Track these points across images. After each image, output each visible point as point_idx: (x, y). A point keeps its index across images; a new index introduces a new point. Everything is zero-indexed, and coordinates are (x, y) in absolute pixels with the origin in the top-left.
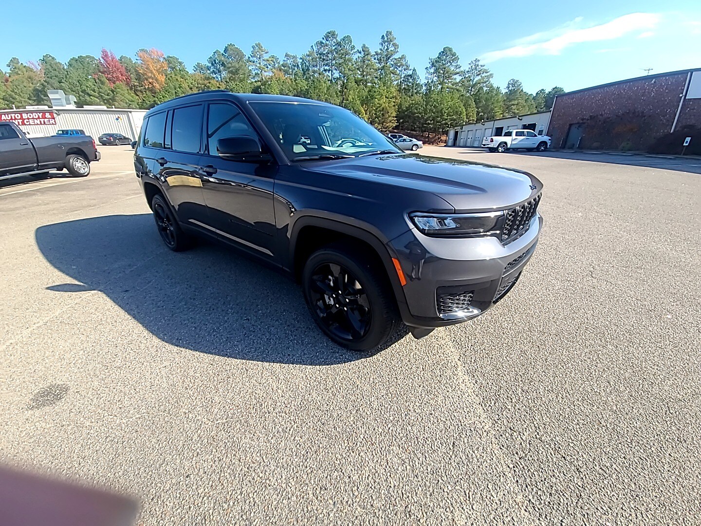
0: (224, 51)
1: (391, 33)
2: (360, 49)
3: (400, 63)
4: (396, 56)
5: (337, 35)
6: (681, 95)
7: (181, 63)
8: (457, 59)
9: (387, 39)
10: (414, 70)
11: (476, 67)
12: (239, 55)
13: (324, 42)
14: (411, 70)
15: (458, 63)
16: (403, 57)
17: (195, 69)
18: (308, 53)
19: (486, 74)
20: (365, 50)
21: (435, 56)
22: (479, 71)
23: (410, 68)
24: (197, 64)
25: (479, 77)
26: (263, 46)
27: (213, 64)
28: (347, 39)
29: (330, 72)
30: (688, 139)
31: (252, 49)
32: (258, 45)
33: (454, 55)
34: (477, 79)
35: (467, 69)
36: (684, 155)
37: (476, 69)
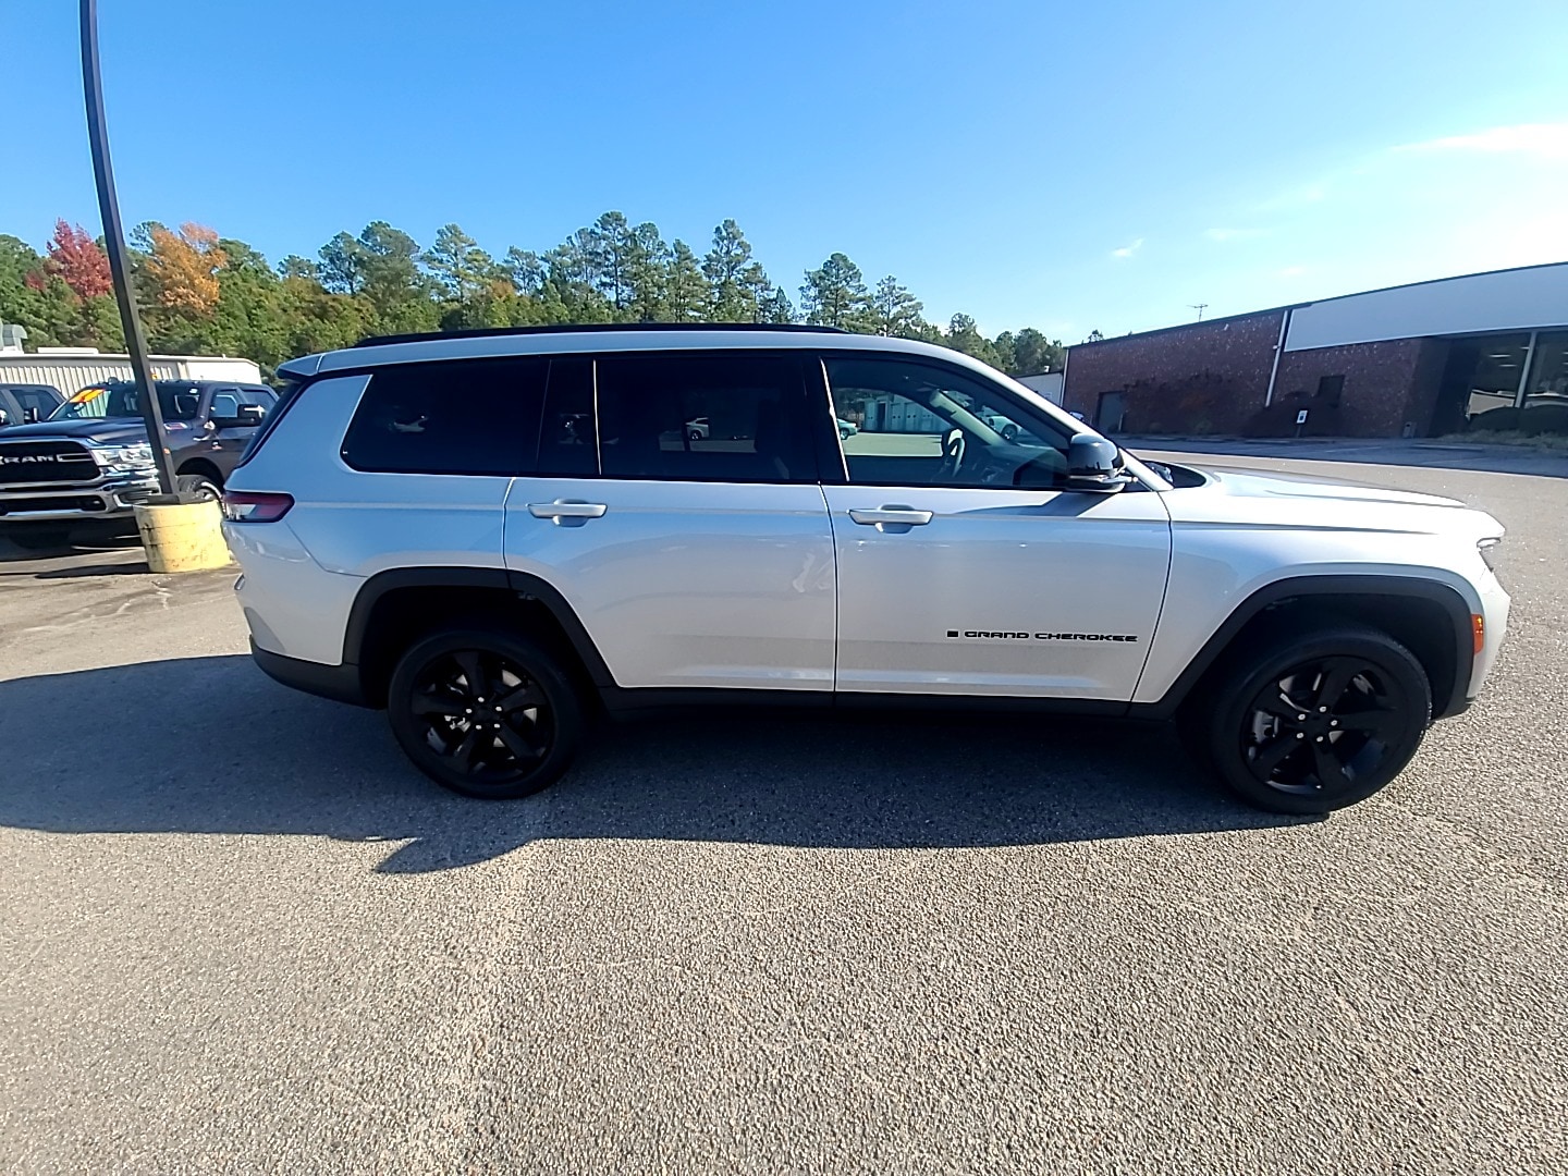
0: (363, 236)
1: (733, 223)
2: (670, 248)
3: (755, 276)
4: (748, 265)
5: (625, 221)
6: (1275, 347)
7: (255, 256)
8: (857, 275)
9: (727, 234)
10: (780, 291)
11: (891, 291)
12: (405, 245)
13: (599, 231)
14: (773, 290)
15: (861, 283)
16: (757, 268)
17: (282, 269)
18: (558, 249)
19: (910, 304)
20: (682, 252)
21: (817, 266)
22: (897, 298)
23: (772, 287)
24: (287, 258)
25: (898, 308)
26: (463, 231)
27: (332, 261)
28: (649, 230)
29: (614, 288)
30: (1304, 413)
31: (438, 237)
32: (453, 230)
33: (852, 267)
34: (895, 310)
35: (876, 294)
36: (1301, 436)
37: (891, 293)
